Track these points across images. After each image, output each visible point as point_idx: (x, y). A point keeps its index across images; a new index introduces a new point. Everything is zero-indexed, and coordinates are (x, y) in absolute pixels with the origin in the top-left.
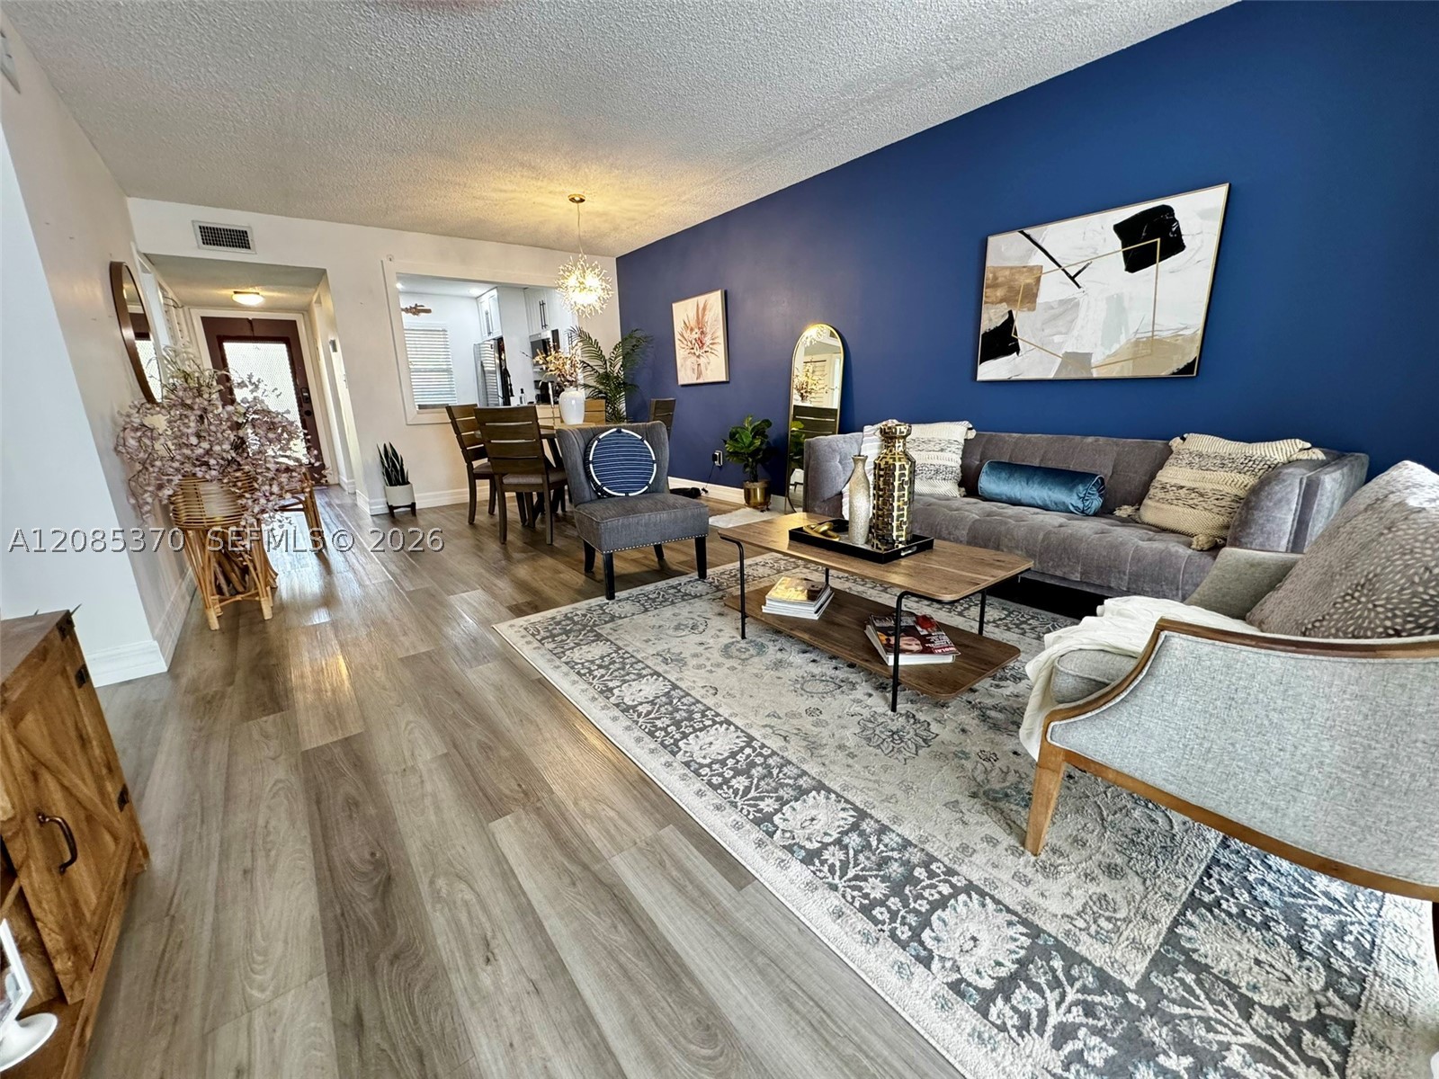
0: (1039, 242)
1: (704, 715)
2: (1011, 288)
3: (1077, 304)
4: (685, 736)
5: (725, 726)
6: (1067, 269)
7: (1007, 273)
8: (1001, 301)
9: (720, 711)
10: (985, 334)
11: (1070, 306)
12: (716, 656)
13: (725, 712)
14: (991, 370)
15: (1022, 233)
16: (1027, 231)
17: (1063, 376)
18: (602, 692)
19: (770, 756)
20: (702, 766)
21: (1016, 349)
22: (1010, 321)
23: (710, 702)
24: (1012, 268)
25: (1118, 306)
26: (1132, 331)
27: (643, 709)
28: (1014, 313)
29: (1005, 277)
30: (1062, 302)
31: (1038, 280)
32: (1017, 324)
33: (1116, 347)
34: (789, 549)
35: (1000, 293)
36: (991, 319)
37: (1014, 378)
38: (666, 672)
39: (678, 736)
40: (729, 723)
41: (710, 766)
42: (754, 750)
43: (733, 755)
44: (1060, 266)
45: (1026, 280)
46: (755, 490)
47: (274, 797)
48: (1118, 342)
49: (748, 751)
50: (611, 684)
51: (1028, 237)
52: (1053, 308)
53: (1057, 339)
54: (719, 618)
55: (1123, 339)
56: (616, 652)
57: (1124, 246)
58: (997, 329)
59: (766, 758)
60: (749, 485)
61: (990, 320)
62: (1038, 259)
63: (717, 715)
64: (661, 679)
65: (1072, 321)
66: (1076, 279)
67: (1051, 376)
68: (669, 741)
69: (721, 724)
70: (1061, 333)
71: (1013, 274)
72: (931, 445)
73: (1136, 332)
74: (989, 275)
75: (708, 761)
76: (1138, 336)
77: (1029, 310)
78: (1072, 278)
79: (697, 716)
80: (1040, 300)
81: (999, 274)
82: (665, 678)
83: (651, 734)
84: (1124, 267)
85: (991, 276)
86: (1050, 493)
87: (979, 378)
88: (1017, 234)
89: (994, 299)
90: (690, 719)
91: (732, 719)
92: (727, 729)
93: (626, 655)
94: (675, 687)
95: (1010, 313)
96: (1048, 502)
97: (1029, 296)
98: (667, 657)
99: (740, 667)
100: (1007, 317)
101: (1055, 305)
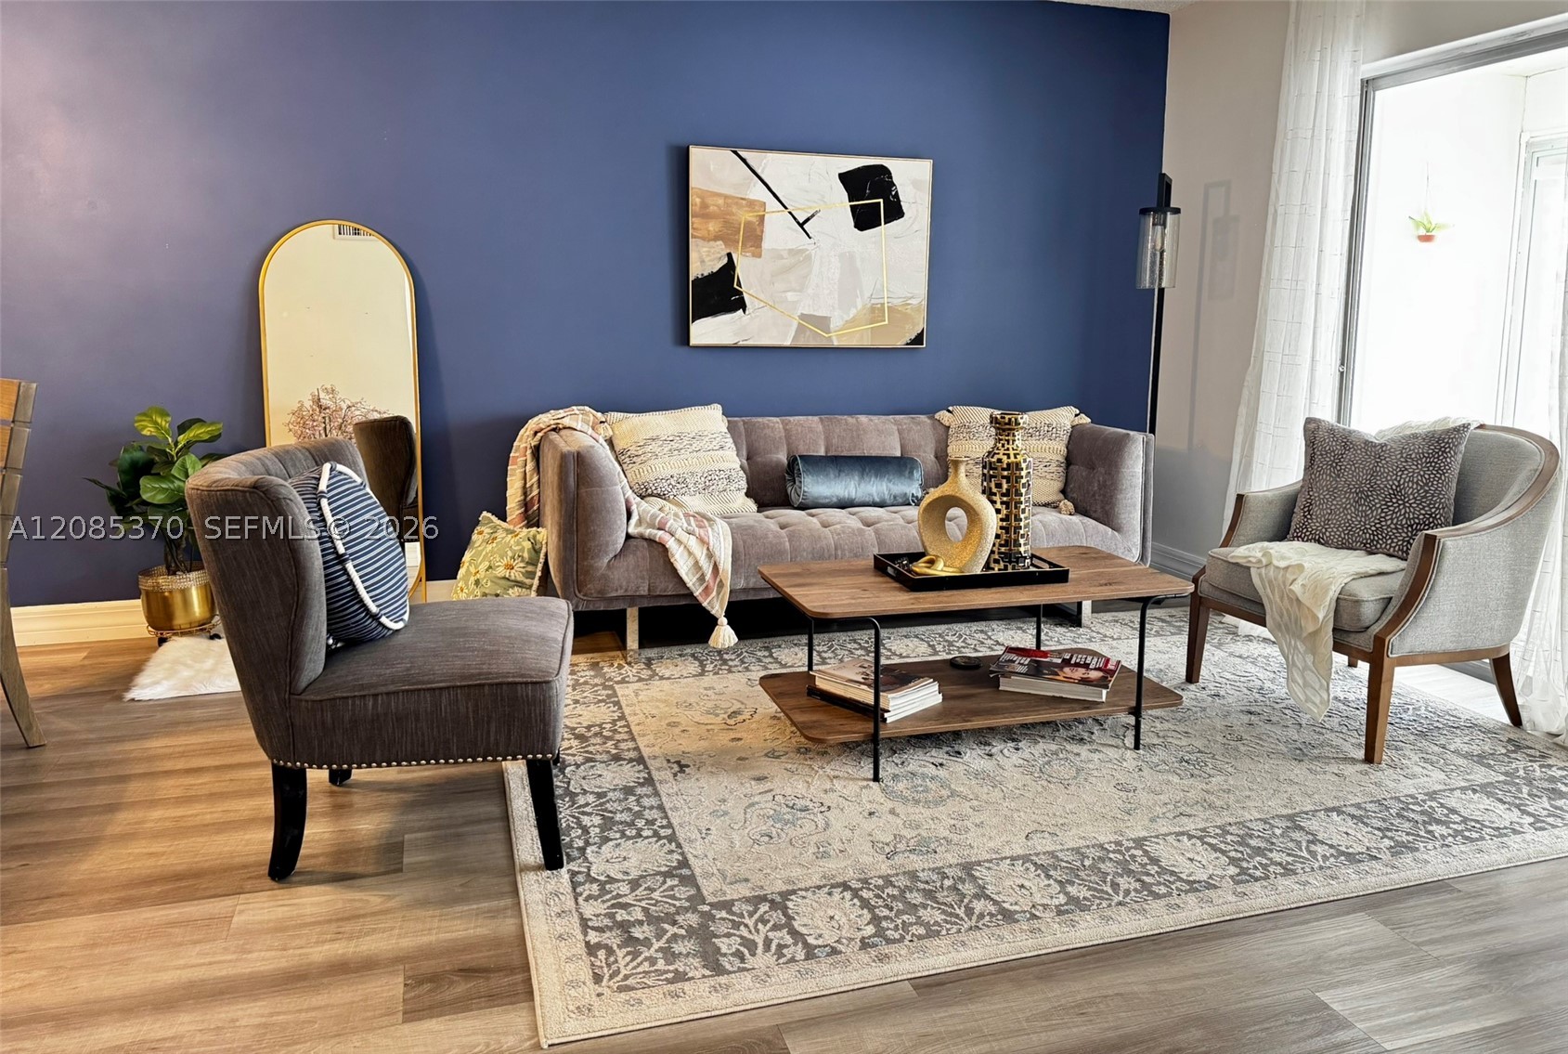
0: (759, 172)
2: (727, 223)
3: (809, 258)
6: (793, 212)
7: (721, 201)
8: (716, 238)
10: (697, 280)
11: (801, 259)
14: (707, 331)
15: (735, 152)
16: (743, 153)
17: (801, 343)
21: (741, 305)
22: (730, 266)
24: (726, 197)
25: (850, 264)
26: (867, 294)
28: (735, 257)
29: (718, 206)
30: (791, 252)
31: (762, 219)
32: (738, 271)
33: (853, 312)
35: (713, 227)
37: (741, 343)
44: (786, 208)
45: (746, 216)
48: (856, 307)
51: (744, 161)
52: (782, 258)
53: (790, 296)
55: (859, 304)
57: (850, 201)
58: (712, 275)
61: (703, 262)
62: (759, 193)
70: (795, 291)
71: (728, 205)
73: (871, 298)
74: (694, 200)
76: (873, 301)
77: (754, 256)
78: (801, 225)
80: (766, 245)
81: (709, 201)
84: (853, 224)
85: (698, 200)
87: (693, 341)
88: (727, 153)
89: (704, 233)
95: (729, 255)
97: (754, 237)
100: (725, 260)
101: (785, 254)
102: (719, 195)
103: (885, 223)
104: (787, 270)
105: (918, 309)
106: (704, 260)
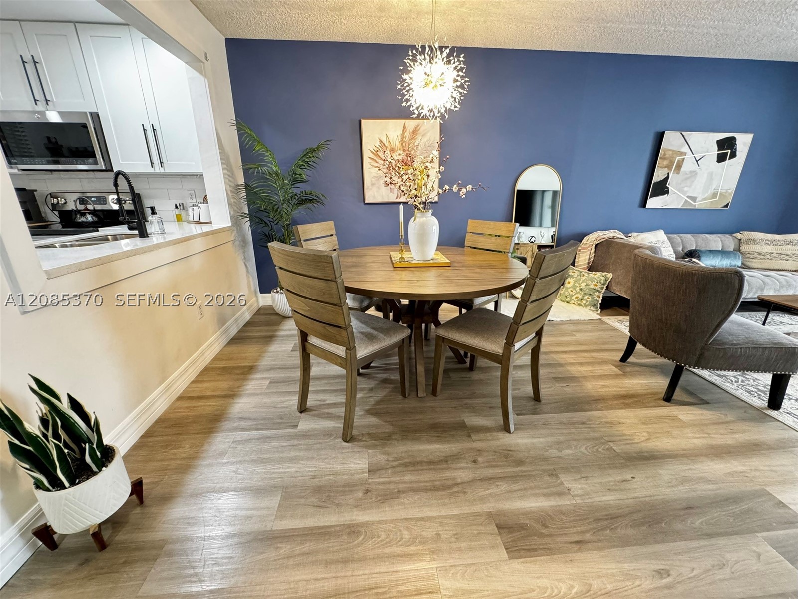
0: (687, 141)
2: (671, 161)
3: (697, 174)
6: (695, 156)
7: (671, 153)
8: (665, 167)
10: (654, 184)
11: (693, 174)
14: (653, 202)
15: (681, 133)
17: (684, 207)
21: (667, 192)
22: (667, 178)
24: (673, 151)
25: (711, 176)
28: (670, 174)
30: (691, 172)
31: (684, 159)
32: (670, 180)
37: (663, 207)
44: (693, 154)
45: (679, 158)
48: (707, 193)
51: (683, 136)
52: (686, 174)
53: (685, 189)
57: (718, 150)
58: (661, 181)
62: (685, 149)
65: (693, 181)
66: (698, 162)
67: (679, 207)
70: (688, 186)
73: (714, 189)
77: (676, 174)
80: (682, 169)
81: (667, 153)
84: (716, 160)
85: (663, 153)
87: (647, 206)
88: (678, 133)
89: (661, 165)
97: (678, 167)
100: (666, 175)
101: (688, 173)
102: (670, 150)
103: (729, 159)
104: (686, 179)
105: (730, 194)
106: (658, 176)
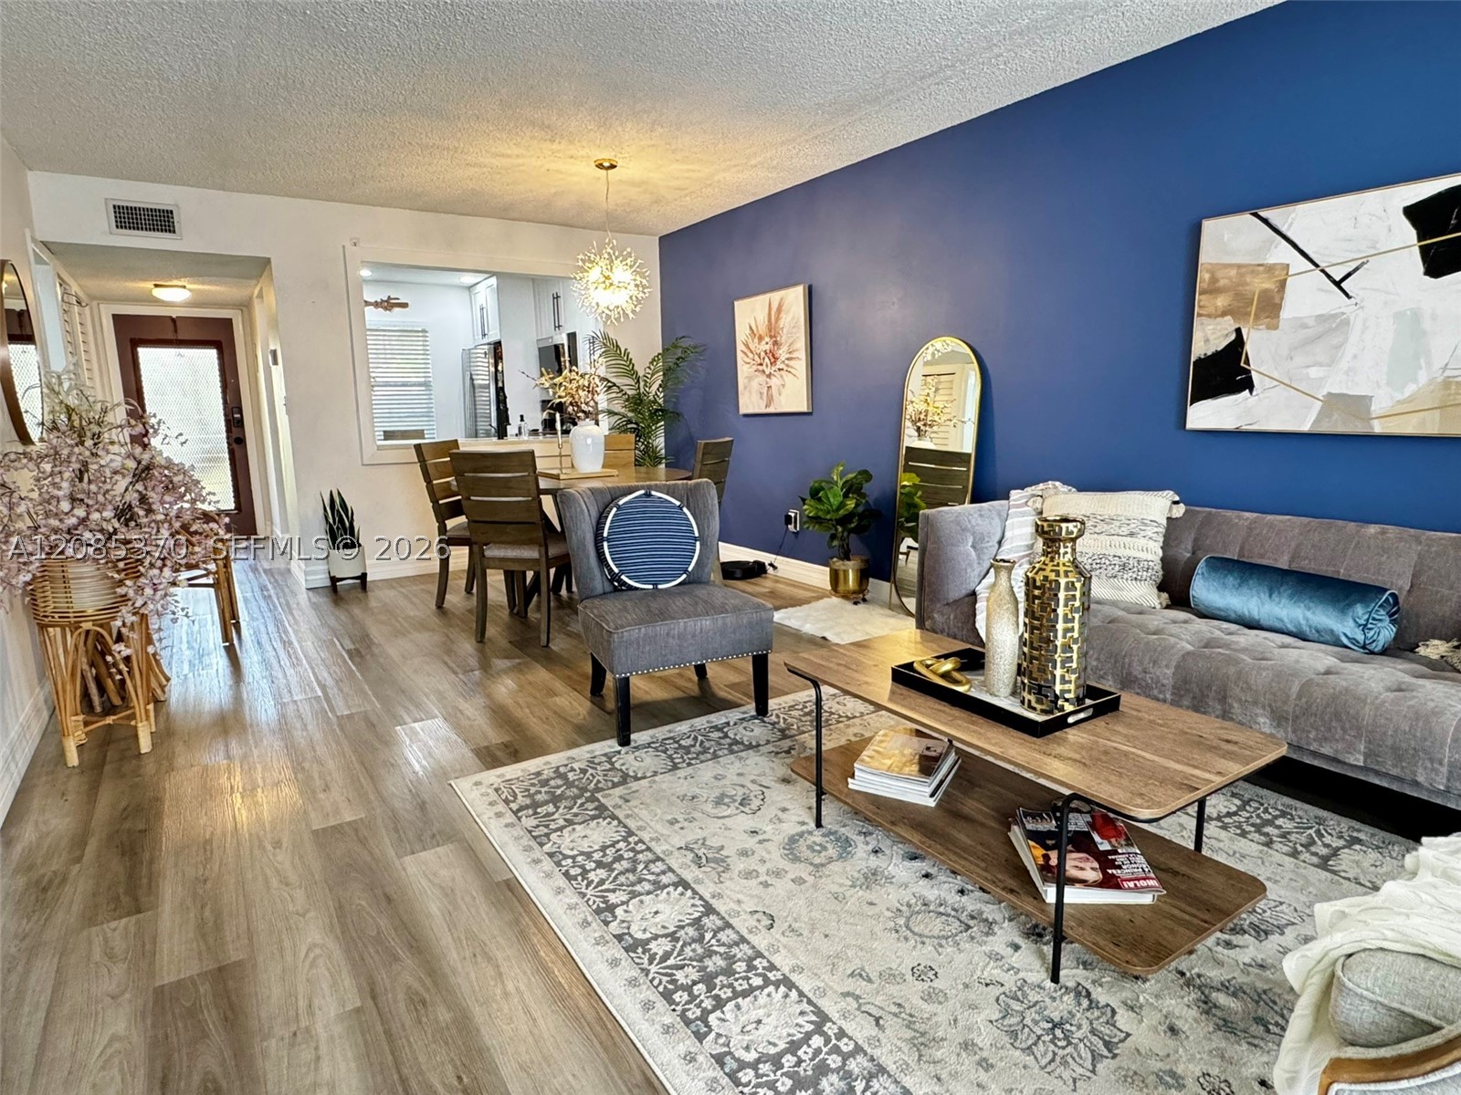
0: (1284, 230)
1: (751, 967)
2: (1238, 295)
3: (1347, 323)
4: (720, 1004)
5: (782, 989)
6: (1327, 270)
7: (1233, 272)
8: (1224, 314)
9: (777, 960)
10: (1199, 362)
11: (1333, 326)
12: (776, 858)
13: (784, 962)
14: (1207, 415)
15: (1256, 215)
16: (1263, 214)
17: (1325, 428)
18: (598, 912)
19: (852, 1054)
20: (743, 1065)
21: (1248, 385)
22: (1238, 343)
23: (761, 941)
24: (1239, 266)
25: (1413, 326)
26: (1438, 363)
27: (659, 947)
28: (1244, 332)
29: (1230, 278)
30: (1321, 318)
31: (1283, 284)
32: (1248, 348)
33: (1411, 389)
34: (890, 700)
35: (1221, 302)
36: (1209, 338)
37: (1245, 428)
38: (698, 881)
39: (708, 1004)
40: (790, 985)
41: (754, 1065)
42: (827, 1041)
43: (793, 1047)
44: (1316, 265)
45: (1260, 284)
46: (846, 572)
47: (103, 1068)
48: (1415, 380)
49: (817, 1041)
50: (613, 898)
51: (1265, 221)
52: (1305, 326)
53: (1314, 372)
54: (783, 787)
55: (1423, 377)
56: (625, 839)
57: (1419, 240)
58: (1217, 355)
59: (846, 1057)
60: (838, 564)
61: (1207, 341)
62: (1283, 253)
63: (772, 967)
64: (689, 893)
65: (1338, 347)
66: (1344, 285)
67: (1306, 427)
68: (694, 1013)
69: (777, 984)
70: (1321, 365)
71: (1242, 275)
72: (1114, 528)
73: (1445, 368)
74: (1203, 276)
75: (751, 1057)
76: (1448, 373)
77: (1268, 328)
78: (1338, 284)
79: (740, 967)
80: (1285, 314)
81: (1219, 274)
82: (695, 892)
83: (667, 996)
84: (1421, 268)
85: (1207, 276)
86: (1309, 614)
87: (1189, 425)
88: (1247, 218)
89: (1211, 310)
90: (729, 972)
91: (794, 978)
92: (786, 996)
93: (640, 847)
94: (709, 910)
95: (1238, 331)
96: (1306, 629)
97: (1270, 307)
98: (700, 853)
99: (811, 879)
100: (1233, 337)
101: (1311, 322)
102: (1234, 266)
104: (1310, 341)
